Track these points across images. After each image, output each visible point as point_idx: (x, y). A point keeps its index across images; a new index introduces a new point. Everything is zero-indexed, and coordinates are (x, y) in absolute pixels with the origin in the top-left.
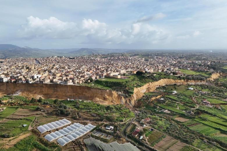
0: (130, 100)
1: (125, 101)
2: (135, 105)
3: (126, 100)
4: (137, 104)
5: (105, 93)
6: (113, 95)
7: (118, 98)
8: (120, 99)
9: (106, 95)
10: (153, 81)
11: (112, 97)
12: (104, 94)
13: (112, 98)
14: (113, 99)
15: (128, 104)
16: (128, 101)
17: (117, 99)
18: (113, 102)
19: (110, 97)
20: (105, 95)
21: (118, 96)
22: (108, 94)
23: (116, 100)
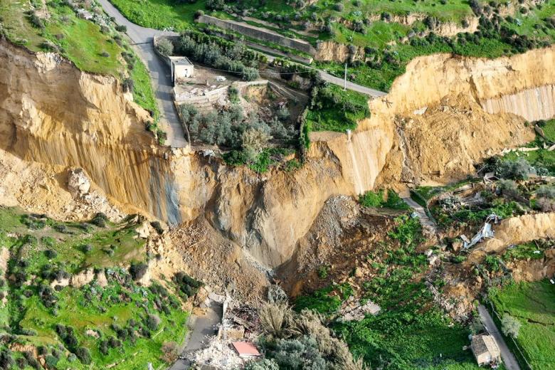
0: (259, 190)
1: (207, 191)
2: (306, 245)
3: (217, 192)
4: (324, 251)
5: (23, 80)
6: (92, 113)
7: (137, 155)
8: (146, 168)
9: (27, 103)
10: (514, 52)
11: (76, 128)
12: (19, 90)
13: (79, 143)
14: (81, 154)
15: (228, 234)
16: (236, 201)
17: (124, 161)
18: (83, 182)
19: (61, 128)
20: (19, 102)
21: (131, 133)
22: (48, 92)
23: (113, 174)
